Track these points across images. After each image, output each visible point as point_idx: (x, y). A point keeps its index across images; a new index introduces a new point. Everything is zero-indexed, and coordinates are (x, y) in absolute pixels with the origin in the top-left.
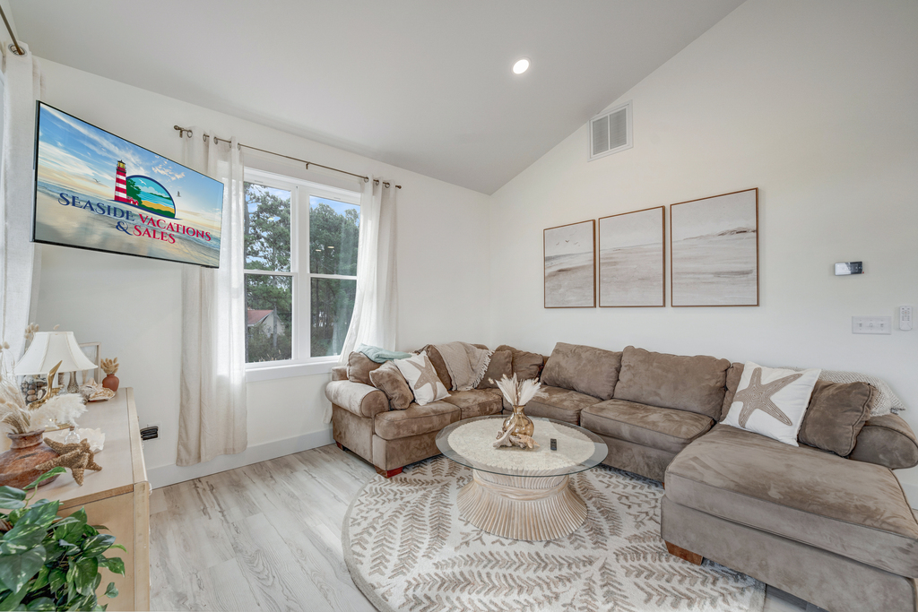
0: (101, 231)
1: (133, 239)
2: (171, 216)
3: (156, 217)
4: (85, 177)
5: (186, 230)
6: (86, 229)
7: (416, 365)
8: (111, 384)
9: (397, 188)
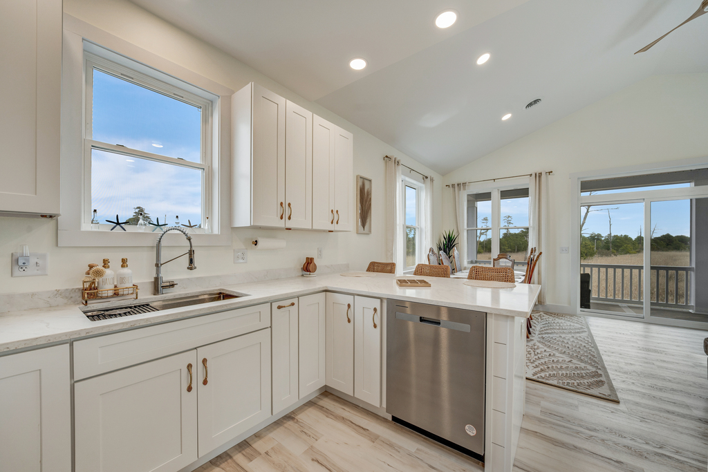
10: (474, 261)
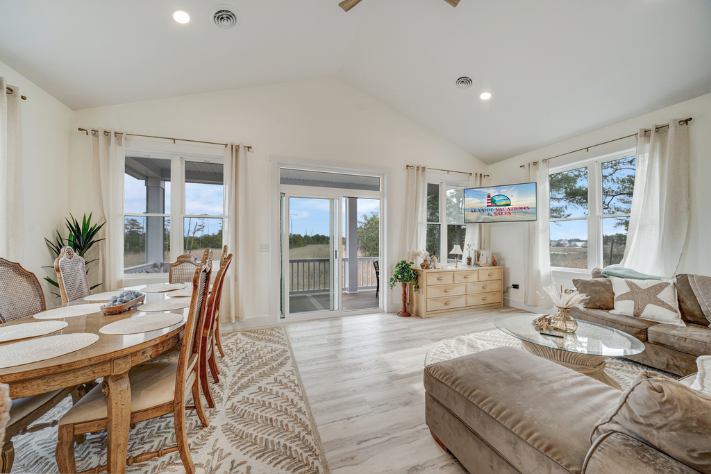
2: (509, 205)
3: (502, 208)
4: (478, 203)
5: (516, 209)
6: (478, 218)
7: (630, 285)
8: (494, 264)
9: (686, 121)
10: (159, 264)
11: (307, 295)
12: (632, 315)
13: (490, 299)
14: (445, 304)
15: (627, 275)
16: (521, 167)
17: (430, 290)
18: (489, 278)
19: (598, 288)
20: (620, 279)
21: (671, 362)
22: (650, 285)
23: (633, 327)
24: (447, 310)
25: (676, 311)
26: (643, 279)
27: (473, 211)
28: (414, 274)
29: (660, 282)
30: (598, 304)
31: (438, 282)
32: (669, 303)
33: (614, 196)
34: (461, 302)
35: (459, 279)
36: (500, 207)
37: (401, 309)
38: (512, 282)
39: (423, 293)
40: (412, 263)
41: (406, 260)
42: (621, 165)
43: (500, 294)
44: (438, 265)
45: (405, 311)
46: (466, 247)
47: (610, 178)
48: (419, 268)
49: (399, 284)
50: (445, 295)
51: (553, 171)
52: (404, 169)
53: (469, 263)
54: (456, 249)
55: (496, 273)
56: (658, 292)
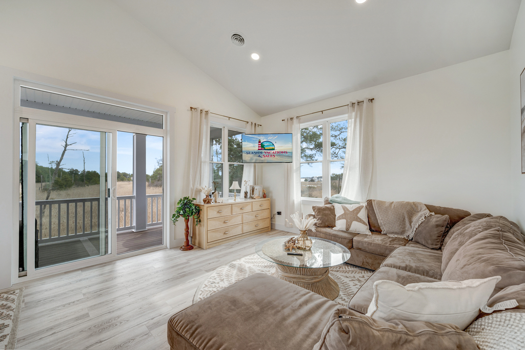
0: (255, 158)
1: (263, 159)
2: (274, 149)
3: (269, 151)
4: (252, 147)
5: (278, 152)
6: (251, 159)
7: (344, 209)
8: (264, 196)
9: (372, 100)
11: (81, 239)
12: (345, 230)
13: (262, 225)
14: (225, 233)
15: (343, 201)
16: (283, 120)
17: (210, 222)
18: (260, 208)
19: (327, 212)
20: (339, 204)
21: (365, 261)
22: (354, 208)
23: (345, 239)
24: (227, 239)
25: (367, 225)
26: (351, 204)
27: (248, 153)
28: (196, 209)
29: (359, 205)
30: (327, 224)
31: (218, 215)
32: (364, 220)
33: (340, 149)
34: (238, 231)
35: (236, 210)
36: (267, 151)
37: (183, 243)
38: (277, 210)
39: (204, 225)
40: (194, 199)
41: (190, 196)
42: (344, 129)
43: (268, 221)
44: (219, 200)
45: (188, 244)
46: (243, 183)
47: (338, 137)
48: (202, 203)
49: (182, 220)
50: (224, 225)
51: (303, 126)
52: (188, 110)
53: (246, 197)
54: (235, 185)
55: (265, 203)
56: (358, 213)
